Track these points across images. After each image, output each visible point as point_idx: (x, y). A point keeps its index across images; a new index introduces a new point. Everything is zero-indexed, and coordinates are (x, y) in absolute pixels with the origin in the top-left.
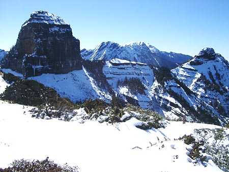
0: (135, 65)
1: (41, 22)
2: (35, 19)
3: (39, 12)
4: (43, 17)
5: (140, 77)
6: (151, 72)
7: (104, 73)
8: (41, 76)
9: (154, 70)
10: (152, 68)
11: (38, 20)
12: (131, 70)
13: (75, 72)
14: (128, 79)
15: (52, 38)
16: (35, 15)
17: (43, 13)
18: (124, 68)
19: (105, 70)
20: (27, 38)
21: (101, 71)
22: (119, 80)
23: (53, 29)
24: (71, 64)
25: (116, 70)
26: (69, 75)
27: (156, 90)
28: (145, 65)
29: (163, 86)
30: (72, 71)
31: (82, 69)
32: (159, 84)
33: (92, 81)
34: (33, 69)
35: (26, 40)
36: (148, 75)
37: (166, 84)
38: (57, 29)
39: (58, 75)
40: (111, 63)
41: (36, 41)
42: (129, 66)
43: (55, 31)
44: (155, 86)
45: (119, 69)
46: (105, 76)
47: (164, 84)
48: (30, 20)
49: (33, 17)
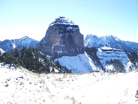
0: (116, 51)
1: (62, 23)
2: (59, 21)
3: (60, 17)
4: (63, 20)
5: (120, 59)
6: (126, 55)
7: (97, 55)
8: (62, 58)
9: (128, 54)
10: (127, 53)
11: (60, 22)
12: (114, 54)
13: (80, 55)
14: (113, 60)
15: (68, 34)
16: (59, 19)
17: (62, 18)
18: (109, 53)
19: (98, 54)
20: (53, 33)
21: (95, 55)
22: (107, 61)
23: (69, 28)
24: (78, 50)
25: (105, 54)
26: (77, 57)
27: (130, 67)
28: (122, 51)
29: (135, 66)
30: (78, 54)
31: (84, 53)
32: (132, 64)
33: (91, 61)
34: (57, 53)
35: (51, 34)
36: (124, 57)
37: (137, 64)
38: (71, 28)
39: (71, 57)
40: (101, 49)
41: (59, 36)
42: (112, 51)
43: (70, 29)
44: (130, 65)
45: (106, 53)
46: (98, 58)
47: (135, 64)
48: (55, 22)
49: (57, 20)
